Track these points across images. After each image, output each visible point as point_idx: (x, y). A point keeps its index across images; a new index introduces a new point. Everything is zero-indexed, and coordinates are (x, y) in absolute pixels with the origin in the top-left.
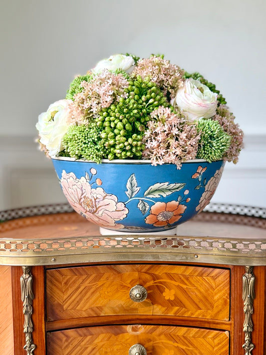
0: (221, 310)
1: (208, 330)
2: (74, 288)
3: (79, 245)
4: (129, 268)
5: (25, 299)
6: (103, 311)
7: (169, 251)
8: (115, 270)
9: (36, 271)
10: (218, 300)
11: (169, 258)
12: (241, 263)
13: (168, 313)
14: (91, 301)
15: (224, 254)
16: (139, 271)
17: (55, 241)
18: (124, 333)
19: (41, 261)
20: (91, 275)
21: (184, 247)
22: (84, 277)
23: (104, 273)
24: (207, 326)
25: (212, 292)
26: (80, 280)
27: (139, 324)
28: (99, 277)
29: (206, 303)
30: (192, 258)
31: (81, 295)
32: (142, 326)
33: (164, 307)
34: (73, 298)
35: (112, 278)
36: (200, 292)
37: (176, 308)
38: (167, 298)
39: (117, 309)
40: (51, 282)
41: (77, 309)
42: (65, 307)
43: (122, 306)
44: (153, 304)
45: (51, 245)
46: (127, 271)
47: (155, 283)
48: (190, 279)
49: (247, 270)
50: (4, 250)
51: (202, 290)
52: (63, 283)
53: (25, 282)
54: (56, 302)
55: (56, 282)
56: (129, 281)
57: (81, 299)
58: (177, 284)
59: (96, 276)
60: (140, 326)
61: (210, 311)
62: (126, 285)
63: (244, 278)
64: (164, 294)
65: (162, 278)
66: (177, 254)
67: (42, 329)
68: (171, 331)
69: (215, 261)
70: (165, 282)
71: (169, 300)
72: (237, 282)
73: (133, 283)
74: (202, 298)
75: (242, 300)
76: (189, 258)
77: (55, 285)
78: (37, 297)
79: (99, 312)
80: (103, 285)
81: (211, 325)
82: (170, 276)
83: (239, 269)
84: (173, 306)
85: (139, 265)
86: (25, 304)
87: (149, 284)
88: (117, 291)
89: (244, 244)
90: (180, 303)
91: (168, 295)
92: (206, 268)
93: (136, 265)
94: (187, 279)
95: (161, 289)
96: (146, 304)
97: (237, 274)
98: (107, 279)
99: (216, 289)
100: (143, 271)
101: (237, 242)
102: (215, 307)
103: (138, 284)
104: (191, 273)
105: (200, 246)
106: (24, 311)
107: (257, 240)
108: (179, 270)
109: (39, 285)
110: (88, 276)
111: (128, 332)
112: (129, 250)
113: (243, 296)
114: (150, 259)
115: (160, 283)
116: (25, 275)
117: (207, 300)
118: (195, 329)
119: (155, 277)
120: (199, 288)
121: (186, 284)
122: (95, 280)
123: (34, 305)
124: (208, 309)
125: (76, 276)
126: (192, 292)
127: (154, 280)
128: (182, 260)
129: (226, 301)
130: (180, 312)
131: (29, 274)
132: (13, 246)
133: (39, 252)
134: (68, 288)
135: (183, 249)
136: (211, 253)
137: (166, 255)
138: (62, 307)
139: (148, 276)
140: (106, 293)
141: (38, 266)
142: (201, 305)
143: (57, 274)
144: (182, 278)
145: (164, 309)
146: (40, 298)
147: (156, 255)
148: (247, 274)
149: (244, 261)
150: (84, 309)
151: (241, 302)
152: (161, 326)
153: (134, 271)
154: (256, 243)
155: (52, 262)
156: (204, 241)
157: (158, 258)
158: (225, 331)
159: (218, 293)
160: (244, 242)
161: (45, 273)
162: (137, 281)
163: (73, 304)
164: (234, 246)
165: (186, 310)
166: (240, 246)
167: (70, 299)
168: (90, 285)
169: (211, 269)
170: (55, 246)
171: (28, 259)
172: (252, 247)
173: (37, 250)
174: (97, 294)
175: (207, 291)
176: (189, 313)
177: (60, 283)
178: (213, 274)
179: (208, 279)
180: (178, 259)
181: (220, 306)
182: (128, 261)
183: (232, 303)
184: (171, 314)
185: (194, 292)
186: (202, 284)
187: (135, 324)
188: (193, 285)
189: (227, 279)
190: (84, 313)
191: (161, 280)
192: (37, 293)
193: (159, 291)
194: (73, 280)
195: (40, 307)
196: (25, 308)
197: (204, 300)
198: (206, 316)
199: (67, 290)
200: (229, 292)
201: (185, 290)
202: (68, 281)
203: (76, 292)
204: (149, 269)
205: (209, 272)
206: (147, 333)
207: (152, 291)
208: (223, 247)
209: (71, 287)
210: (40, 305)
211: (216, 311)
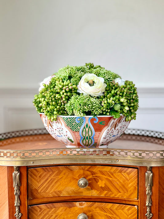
0: (132, 193)
1: (125, 205)
2: (45, 180)
3: (48, 153)
4: (77, 167)
5: (16, 186)
6: (62, 194)
7: (101, 157)
8: (69, 169)
9: (22, 169)
10: (131, 187)
11: (101, 161)
12: (145, 165)
13: (101, 195)
14: (55, 187)
15: (134, 159)
16: (84, 170)
17: (33, 151)
18: (74, 207)
19: (25, 163)
20: (55, 172)
21: (110, 155)
22: (51, 173)
23: (63, 171)
24: (124, 202)
25: (127, 182)
26: (49, 175)
27: (83, 201)
28: (60, 173)
30: (115, 162)
31: (49, 184)
32: (85, 202)
34: (44, 185)
35: (67, 174)
36: (120, 182)
37: (106, 192)
38: (100, 186)
39: (71, 192)
40: (31, 176)
41: (46, 192)
42: (39, 191)
43: (73, 190)
44: (92, 189)
45: (31, 154)
46: (76, 170)
47: (93, 177)
48: (114, 174)
49: (148, 169)
50: (3, 157)
51: (121, 181)
52: (38, 177)
53: (15, 176)
54: (34, 188)
55: (34, 176)
56: (77, 176)
57: (49, 186)
58: (106, 177)
59: (58, 173)
60: (84, 202)
61: (126, 194)
62: (76, 178)
63: (146, 174)
64: (98, 183)
66: (106, 159)
67: (25, 204)
68: (103, 206)
69: (129, 163)
70: (99, 176)
71: (101, 187)
72: (142, 176)
73: (80, 177)
74: (121, 186)
76: (113, 162)
77: (33, 178)
78: (22, 185)
79: (60, 194)
80: (62, 178)
81: (127, 202)
82: (102, 173)
83: (143, 169)
84: (103, 190)
85: (83, 166)
86: (15, 189)
87: (89, 177)
88: (70, 181)
89: (146, 153)
90: (109, 190)
91: (101, 184)
92: (123, 168)
93: (82, 166)
94: (112, 174)
95: (97, 180)
96: (88, 189)
97: (142, 171)
98: (65, 174)
99: (130, 181)
100: (86, 169)
101: (142, 152)
102: (129, 191)
103: (83, 177)
104: (114, 171)
105: (120, 154)
106: (15, 193)
107: (153, 151)
108: (107, 169)
109: (24, 178)
110: (53, 172)
111: (76, 206)
112: (77, 157)
113: (146, 185)
114: (90, 162)
115: (96, 176)
116: (15, 172)
117: (124, 187)
118: (117, 204)
119: (93, 173)
120: (120, 180)
121: (111, 177)
122: (57, 175)
123: (21, 190)
124: (125, 193)
125: (46, 173)
126: (115, 182)
127: (93, 175)
128: (109, 163)
129: (135, 188)
130: (108, 195)
131: (18, 171)
132: (8, 155)
133: (24, 158)
134: (41, 180)
135: (109, 156)
136: (126, 158)
137: (99, 160)
138: (37, 190)
139: (89, 173)
140: (64, 182)
141: (23, 166)
142: (120, 190)
143: (35, 171)
144: (109, 174)
145: (99, 192)
146: (24, 185)
147: (94, 160)
148: (148, 171)
150: (51, 192)
151: (145, 188)
152: (97, 203)
153: (81, 169)
154: (153, 153)
155: (31, 164)
156: (122, 151)
157: (95, 161)
158: (135, 205)
160: (146, 152)
161: (27, 170)
162: (82, 176)
163: (44, 189)
164: (140, 154)
165: (112, 193)
166: (144, 155)
167: (42, 186)
168: (54, 177)
169: (127, 168)
170: (34, 154)
171: (17, 162)
172: (151, 155)
173: (23, 157)
174: (59, 183)
175: (124, 182)
176: (114, 195)
177: (36, 176)
178: (128, 171)
179: (124, 174)
180: (106, 162)
181: (132, 191)
182: (77, 164)
183: (139, 188)
184: (103, 195)
185: (116, 182)
186: (121, 177)
187: (81, 201)
188: (116, 178)
189: (136, 174)
190: (50, 194)
191: (97, 175)
192: (22, 183)
193: (95, 182)
194: (44, 175)
195: (24, 191)
196: (15, 191)
197: (122, 187)
198: (124, 197)
199: (40, 181)
200: (137, 182)
201: (111, 181)
202: (41, 175)
203: (46, 182)
204: (90, 168)
205: (125, 170)
206: (88, 207)
207: (91, 181)
208: (134, 155)
209: (43, 179)
210: (24, 189)
211: (130, 194)
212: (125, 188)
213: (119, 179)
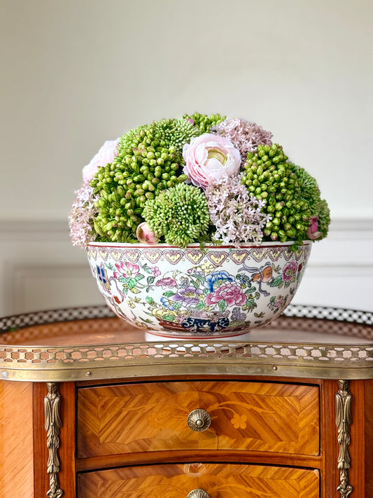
0: (308, 441)
1: (292, 469)
2: (114, 413)
3: (122, 353)
4: (185, 386)
5: (51, 428)
6: (152, 446)
7: (240, 361)
8: (168, 389)
9: (65, 389)
10: (304, 427)
11: (240, 370)
12: (334, 376)
13: (237, 447)
14: (136, 431)
15: (311, 364)
16: (200, 391)
17: (91, 348)
18: (179, 474)
19: (73, 375)
20: (137, 395)
21: (258, 356)
22: (127, 398)
23: (153, 394)
24: (289, 463)
25: (297, 417)
26: (122, 403)
27: (199, 462)
28: (147, 397)
29: (289, 433)
30: (270, 370)
31: (123, 423)
32: (204, 465)
33: (233, 438)
34: (113, 426)
35: (163, 400)
36: (281, 417)
37: (249, 440)
38: (236, 426)
39: (171, 442)
40: (84, 404)
41: (117, 441)
42: (101, 439)
43: (177, 438)
44: (218, 435)
45: (85, 354)
46: (184, 391)
47: (220, 406)
48: (267, 401)
49: (341, 386)
50: (26, 362)
51: (283, 415)
52: (99, 407)
53: (50, 404)
54: (89, 433)
55: (90, 405)
56: (186, 405)
57: (122, 429)
58: (249, 407)
59: (143, 398)
60: (201, 464)
61: (293, 443)
62: (182, 409)
63: (337, 397)
64: (233, 421)
65: (229, 400)
66: (250, 366)
67: (71, 471)
68: (242, 471)
69: (299, 373)
70: (234, 405)
71: (239, 430)
72: (328, 402)
73: (191, 406)
74: (283, 426)
75: (336, 426)
76: (265, 371)
77: (89, 409)
78: (65, 425)
79: (147, 446)
80: (151, 409)
81: (295, 461)
82: (240, 397)
83: (330, 385)
84: (244, 437)
85: (199, 382)
86: (49, 433)
87: (213, 408)
88: (171, 417)
89: (337, 351)
90: (256, 435)
91: (239, 422)
92: (287, 386)
93: (196, 382)
94: (263, 400)
95: (229, 414)
96: (209, 435)
97: (328, 391)
98: (158, 401)
99: (302, 414)
100: (205, 389)
102: (300, 437)
103: (198, 407)
104: (268, 392)
105: (279, 354)
106: (48, 444)
107: (353, 346)
108: (252, 388)
109: (69, 409)
110: (133, 397)
111: (183, 473)
112: (187, 361)
113: (337, 422)
114: (214, 372)
115: (228, 406)
116: (50, 395)
117: (289, 427)
118: (274, 468)
119: (220, 399)
120: (279, 413)
121: (261, 407)
122: (141, 402)
123: (62, 436)
124: (291, 440)
125: (117, 398)
126: (269, 417)
127: (220, 402)
128: (256, 373)
129: (314, 428)
130: (254, 446)
131: (55, 393)
132: (36, 357)
133: (69, 364)
135: (257, 358)
136: (294, 363)
137: (235, 367)
138: (97, 438)
139: (211, 397)
140: (156, 420)
141: (68, 382)
142: (281, 435)
143: (93, 395)
144: (257, 399)
145: (233, 441)
146: (69, 426)
147: (222, 367)
148: (341, 391)
149: (336, 374)
150: (126, 443)
151: (335, 429)
152: (229, 465)
153: (192, 390)
154: (351, 349)
155: (86, 377)
156: (284, 347)
157: (226, 371)
158: (313, 469)
159: (304, 417)
160: (335, 349)
161: (76, 392)
162: (196, 404)
163: (113, 435)
164: (324, 354)
165: (262, 442)
166: (331, 354)
167: (108, 428)
168: (135, 409)
169: (294, 386)
170: (92, 355)
172: (347, 354)
173: (68, 361)
174: (144, 422)
175: (288, 416)
176: (267, 445)
177: (95, 405)
178: (297, 393)
179: (290, 399)
180: (251, 373)
181: (307, 436)
183: (323, 430)
184: (242, 448)
185: (272, 417)
186: (283, 407)
187: (194, 462)
188: (271, 409)
189: (315, 399)
190: (126, 447)
191: (228, 402)
192: (65, 420)
193: (225, 417)
194: (112, 403)
195: (69, 439)
196: (50, 439)
197: (285, 428)
198: (288, 450)
199: (105, 416)
200: (318, 416)
201: (261, 415)
202: (106, 404)
203: (116, 419)
204: (213, 387)
205: (291, 391)
206: (211, 474)
207: (217, 417)
208: (310, 355)
209: (110, 413)
210: (70, 435)
211: (302, 443)
212: (292, 430)
213: (278, 410)
